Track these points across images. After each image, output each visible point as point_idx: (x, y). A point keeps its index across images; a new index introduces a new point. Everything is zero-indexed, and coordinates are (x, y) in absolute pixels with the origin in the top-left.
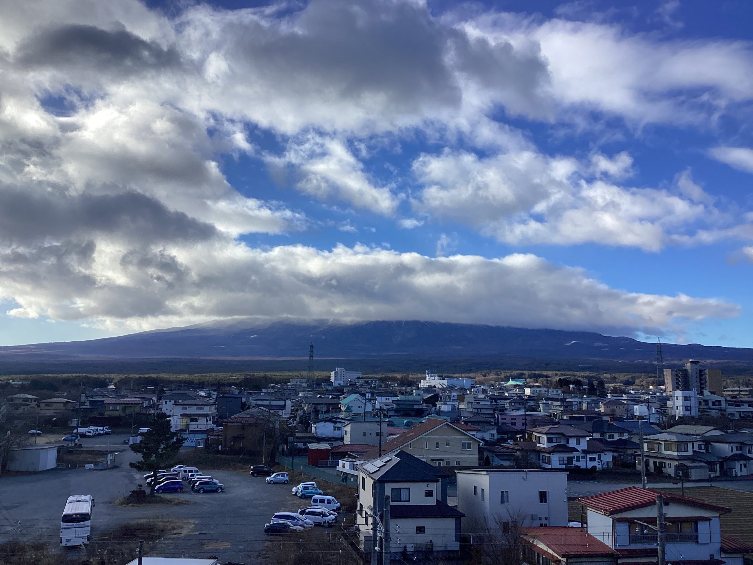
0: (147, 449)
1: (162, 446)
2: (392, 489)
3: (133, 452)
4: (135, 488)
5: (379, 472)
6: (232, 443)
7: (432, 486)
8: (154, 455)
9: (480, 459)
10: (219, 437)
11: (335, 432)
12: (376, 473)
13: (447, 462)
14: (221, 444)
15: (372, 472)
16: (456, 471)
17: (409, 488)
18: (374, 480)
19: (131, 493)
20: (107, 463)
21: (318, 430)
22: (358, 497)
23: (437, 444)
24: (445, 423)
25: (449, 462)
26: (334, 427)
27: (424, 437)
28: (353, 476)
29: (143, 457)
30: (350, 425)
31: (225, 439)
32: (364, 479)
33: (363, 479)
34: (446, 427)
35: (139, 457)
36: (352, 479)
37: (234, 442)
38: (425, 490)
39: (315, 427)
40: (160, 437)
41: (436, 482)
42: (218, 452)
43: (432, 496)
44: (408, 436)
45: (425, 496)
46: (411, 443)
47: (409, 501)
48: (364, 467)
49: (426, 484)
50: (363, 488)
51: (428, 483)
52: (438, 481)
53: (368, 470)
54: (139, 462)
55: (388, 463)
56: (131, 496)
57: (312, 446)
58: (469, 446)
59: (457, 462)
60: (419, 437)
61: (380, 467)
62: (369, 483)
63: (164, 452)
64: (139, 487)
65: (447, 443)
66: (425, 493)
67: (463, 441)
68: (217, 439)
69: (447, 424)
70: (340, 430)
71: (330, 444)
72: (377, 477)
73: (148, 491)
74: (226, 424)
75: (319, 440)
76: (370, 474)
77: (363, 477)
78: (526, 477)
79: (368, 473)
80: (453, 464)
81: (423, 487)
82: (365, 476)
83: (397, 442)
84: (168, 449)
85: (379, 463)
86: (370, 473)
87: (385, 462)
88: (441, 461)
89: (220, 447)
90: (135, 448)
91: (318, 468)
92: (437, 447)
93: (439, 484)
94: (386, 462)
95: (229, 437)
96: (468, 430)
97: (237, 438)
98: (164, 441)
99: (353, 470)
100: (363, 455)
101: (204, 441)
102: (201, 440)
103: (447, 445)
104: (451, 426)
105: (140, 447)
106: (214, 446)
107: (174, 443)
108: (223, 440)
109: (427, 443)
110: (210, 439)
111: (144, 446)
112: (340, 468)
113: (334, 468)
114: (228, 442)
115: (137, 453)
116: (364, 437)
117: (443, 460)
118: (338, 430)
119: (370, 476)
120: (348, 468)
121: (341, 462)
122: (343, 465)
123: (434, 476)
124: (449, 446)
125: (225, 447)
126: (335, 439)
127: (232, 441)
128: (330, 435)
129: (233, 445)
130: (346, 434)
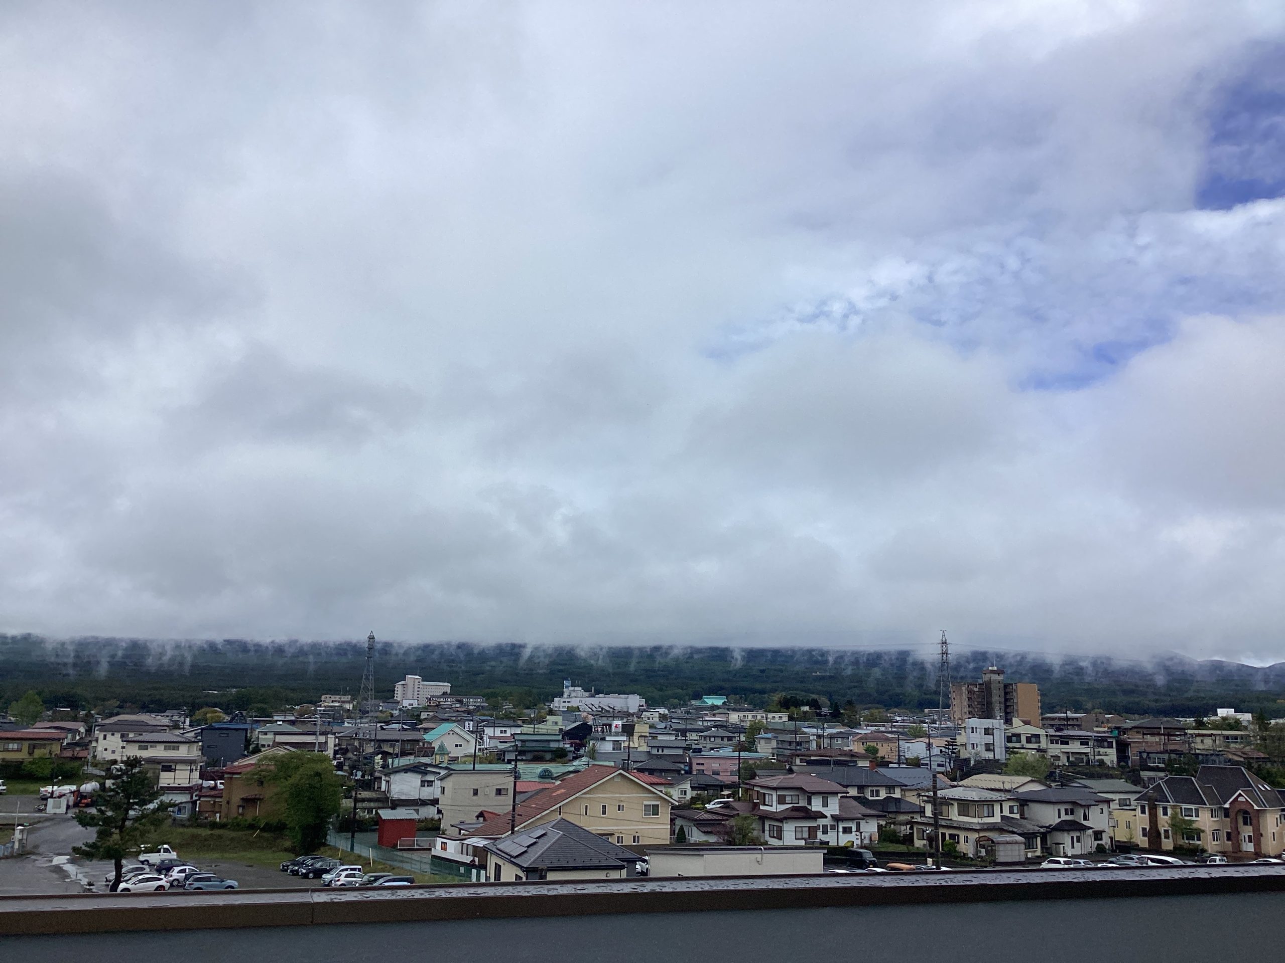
5: (526, 855)
6: (241, 810)
8: (117, 831)
9: (672, 832)
10: (217, 800)
11: (423, 788)
12: (523, 857)
13: (618, 837)
14: (220, 812)
15: (515, 855)
16: (648, 851)
18: (521, 867)
20: (12, 847)
21: (392, 787)
23: (604, 807)
24: (618, 772)
25: (622, 837)
26: (422, 781)
27: (584, 796)
28: (460, 863)
29: (97, 836)
30: (450, 779)
31: (228, 803)
32: (500, 866)
33: (498, 867)
34: (618, 779)
36: (462, 870)
37: (243, 807)
39: (388, 782)
41: (621, 869)
42: (214, 825)
44: (554, 794)
46: (560, 806)
48: (499, 847)
49: (605, 872)
51: (609, 871)
52: (622, 867)
53: (507, 850)
55: (541, 841)
57: (386, 814)
58: (655, 810)
59: (634, 837)
60: (577, 795)
61: (528, 847)
62: (510, 873)
63: (136, 825)
65: (619, 806)
67: (646, 803)
68: (212, 802)
69: (620, 774)
70: (432, 786)
71: (417, 811)
72: (526, 862)
74: (229, 776)
75: (396, 804)
76: (512, 860)
78: (762, 858)
79: (509, 858)
80: (628, 841)
82: (500, 862)
83: (536, 804)
84: (143, 821)
85: (526, 839)
86: (512, 857)
87: (536, 838)
88: (610, 837)
89: (218, 815)
92: (604, 813)
93: (625, 871)
94: (538, 838)
95: (236, 799)
96: (654, 784)
97: (249, 802)
98: (137, 807)
99: (462, 854)
100: (478, 828)
101: (189, 806)
102: (183, 805)
103: (619, 810)
104: (629, 778)
105: (93, 818)
106: (207, 815)
107: (154, 811)
108: (224, 803)
109: (587, 806)
110: (198, 802)
111: (98, 815)
112: (437, 851)
113: (428, 852)
114: (234, 807)
115: (86, 829)
116: (475, 798)
117: (612, 835)
118: (428, 786)
119: (511, 861)
120: (452, 851)
121: (439, 841)
122: (444, 847)
123: (617, 859)
124: (623, 810)
125: (227, 816)
126: (423, 803)
127: (239, 806)
128: (414, 795)
129: (242, 814)
130: (443, 792)
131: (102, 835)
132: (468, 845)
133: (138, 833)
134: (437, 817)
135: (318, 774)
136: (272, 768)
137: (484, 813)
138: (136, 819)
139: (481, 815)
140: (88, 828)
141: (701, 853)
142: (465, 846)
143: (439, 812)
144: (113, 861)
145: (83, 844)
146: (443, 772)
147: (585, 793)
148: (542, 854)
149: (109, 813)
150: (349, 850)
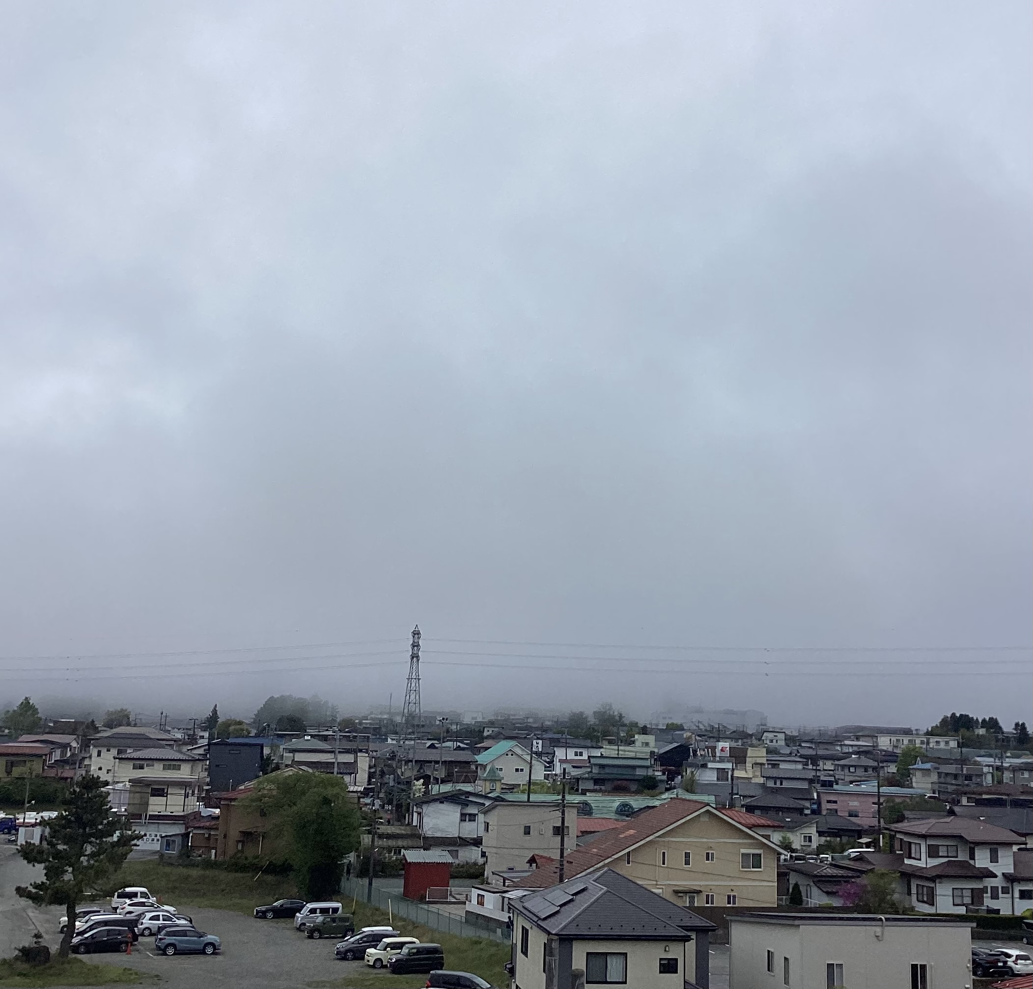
0: (58, 855)
1: (89, 849)
2: (588, 954)
3: (26, 862)
4: (27, 941)
5: (558, 916)
6: (240, 846)
7: (675, 951)
8: (70, 870)
9: (781, 891)
10: (212, 832)
11: (463, 824)
12: (552, 920)
13: (707, 896)
14: (215, 848)
15: (543, 916)
16: (728, 918)
17: (626, 954)
18: (549, 933)
19: (17, 952)
21: (425, 820)
22: (512, 971)
23: (687, 855)
24: (704, 810)
26: (462, 814)
27: (658, 839)
28: (499, 923)
29: (46, 875)
30: (495, 812)
31: (225, 836)
32: (527, 931)
33: (525, 932)
34: (705, 819)
35: (37, 873)
36: (499, 931)
37: (243, 842)
38: (661, 959)
39: (419, 814)
40: (84, 829)
41: (685, 942)
42: (209, 865)
43: (675, 971)
44: (624, 835)
45: (661, 972)
46: (629, 853)
47: (625, 983)
48: (526, 905)
49: (663, 944)
50: (525, 952)
51: (667, 944)
52: (686, 939)
53: (533, 910)
54: (36, 886)
55: (579, 897)
56: (17, 958)
57: (413, 856)
58: (756, 861)
59: (729, 897)
60: (648, 839)
61: (561, 906)
62: (537, 941)
63: (92, 862)
64: (35, 940)
65: (708, 854)
66: (660, 964)
67: (743, 851)
68: (206, 836)
69: (708, 811)
70: (475, 820)
71: (455, 854)
72: (556, 926)
73: (54, 948)
74: (226, 803)
75: (429, 843)
76: (539, 922)
77: (523, 927)
78: (883, 933)
79: (537, 919)
80: (720, 902)
81: (657, 952)
82: (527, 926)
83: (599, 849)
84: (102, 857)
85: (559, 895)
86: (540, 919)
87: (573, 895)
88: (695, 895)
89: (213, 851)
90: (30, 854)
91: (426, 907)
92: (687, 863)
93: (691, 946)
94: (575, 894)
95: (234, 834)
96: (754, 826)
97: (247, 836)
98: (93, 839)
99: (503, 911)
100: (525, 877)
101: (178, 840)
102: (172, 838)
103: (708, 859)
104: (717, 816)
105: (41, 852)
106: (201, 851)
107: (114, 845)
108: (220, 838)
109: (664, 853)
110: (191, 835)
111: (48, 849)
112: (473, 906)
113: (463, 906)
114: (231, 843)
115: (34, 866)
116: (527, 837)
117: (699, 892)
118: (469, 821)
119: (538, 925)
120: (491, 907)
121: (475, 893)
122: (481, 903)
123: (679, 926)
124: (712, 860)
125: (224, 853)
126: (464, 842)
127: (238, 842)
128: (453, 832)
129: (242, 851)
130: (487, 829)
131: (53, 873)
132: (509, 899)
133: (92, 872)
134: (481, 861)
135: (326, 801)
136: (274, 793)
137: (536, 857)
138: (92, 855)
139: (532, 861)
140: (36, 864)
141: (797, 922)
142: (506, 900)
143: (483, 854)
144: (65, 907)
145: (31, 885)
146: (488, 803)
147: (658, 837)
148: (577, 917)
149: (60, 847)
150: (365, 901)
